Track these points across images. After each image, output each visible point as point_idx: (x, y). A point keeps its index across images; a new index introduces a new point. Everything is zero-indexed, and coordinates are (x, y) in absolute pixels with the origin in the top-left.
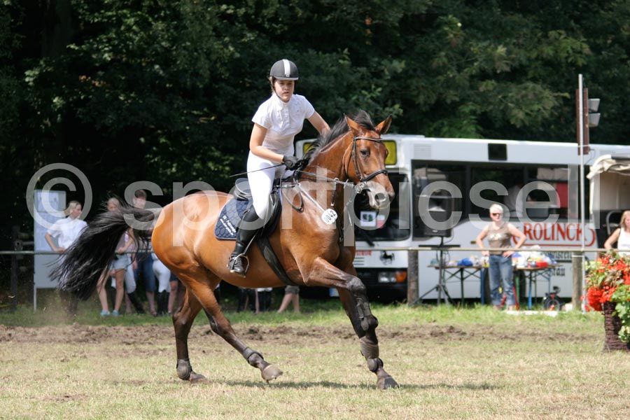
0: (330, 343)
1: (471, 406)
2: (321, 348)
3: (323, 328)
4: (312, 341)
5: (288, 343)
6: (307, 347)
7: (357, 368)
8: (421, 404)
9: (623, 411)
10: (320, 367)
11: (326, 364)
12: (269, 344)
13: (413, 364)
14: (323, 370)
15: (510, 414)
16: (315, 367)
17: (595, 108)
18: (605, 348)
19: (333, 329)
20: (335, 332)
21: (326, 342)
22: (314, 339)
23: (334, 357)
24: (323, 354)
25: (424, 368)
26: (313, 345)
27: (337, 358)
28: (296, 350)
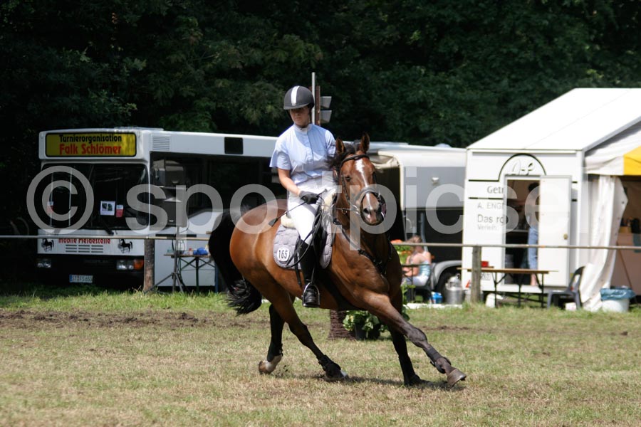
0: (66, 328)
1: (196, 390)
2: (57, 332)
3: (60, 313)
4: (48, 326)
5: (25, 327)
6: (43, 331)
7: (90, 353)
8: (148, 388)
9: (341, 397)
10: (54, 350)
11: (60, 348)
12: (7, 327)
13: (144, 348)
14: (56, 354)
15: (232, 397)
16: (49, 350)
17: (327, 105)
18: (330, 337)
19: (70, 314)
20: (72, 317)
21: (62, 327)
22: (50, 324)
23: (68, 340)
24: (58, 338)
25: (154, 352)
26: (49, 329)
27: (71, 342)
28: (33, 334)
